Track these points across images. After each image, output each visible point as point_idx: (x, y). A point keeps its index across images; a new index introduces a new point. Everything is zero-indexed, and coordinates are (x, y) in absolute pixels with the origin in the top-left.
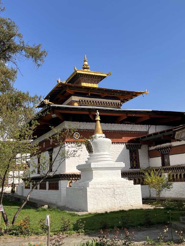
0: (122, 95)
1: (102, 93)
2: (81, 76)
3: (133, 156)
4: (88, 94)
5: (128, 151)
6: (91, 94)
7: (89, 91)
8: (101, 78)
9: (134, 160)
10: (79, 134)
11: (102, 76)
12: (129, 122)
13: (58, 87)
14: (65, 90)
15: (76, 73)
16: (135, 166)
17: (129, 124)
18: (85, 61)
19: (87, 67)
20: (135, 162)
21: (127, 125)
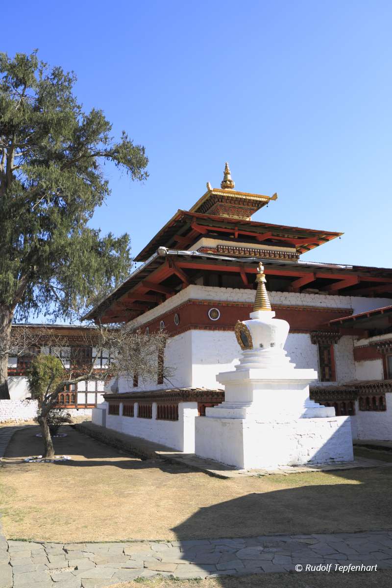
0: (299, 238)
1: (260, 233)
2: (218, 200)
3: (323, 357)
4: (233, 234)
5: (315, 347)
6: (239, 235)
7: (237, 228)
8: (258, 205)
9: (327, 366)
10: (218, 311)
11: (260, 202)
12: (317, 291)
13: (176, 220)
14: (191, 226)
15: (209, 195)
16: (327, 377)
17: (317, 293)
18: (226, 174)
19: (231, 184)
20: (327, 370)
21: (312, 296)
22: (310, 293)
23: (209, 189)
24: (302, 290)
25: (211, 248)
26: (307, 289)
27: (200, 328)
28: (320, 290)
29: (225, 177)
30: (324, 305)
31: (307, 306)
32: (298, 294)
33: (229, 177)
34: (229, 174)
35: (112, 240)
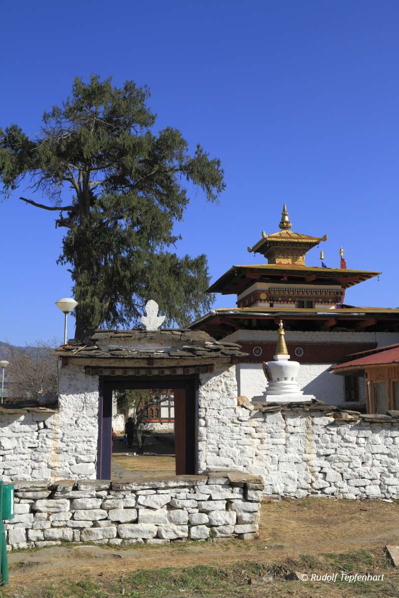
0: (343, 277)
1: (307, 275)
2: (274, 244)
3: (350, 382)
4: (283, 278)
6: (288, 279)
7: (284, 274)
8: (310, 246)
10: (261, 349)
11: (312, 243)
12: (345, 329)
14: (245, 275)
15: (265, 240)
16: (353, 398)
17: (346, 331)
18: (284, 215)
19: (287, 225)
20: (353, 392)
21: (341, 333)
22: (338, 331)
23: (263, 236)
24: (332, 329)
25: (263, 291)
26: (337, 328)
27: (247, 362)
28: (348, 328)
29: (283, 218)
30: (350, 340)
31: (335, 342)
32: (327, 332)
33: (287, 218)
34: (286, 215)
35: (189, 262)
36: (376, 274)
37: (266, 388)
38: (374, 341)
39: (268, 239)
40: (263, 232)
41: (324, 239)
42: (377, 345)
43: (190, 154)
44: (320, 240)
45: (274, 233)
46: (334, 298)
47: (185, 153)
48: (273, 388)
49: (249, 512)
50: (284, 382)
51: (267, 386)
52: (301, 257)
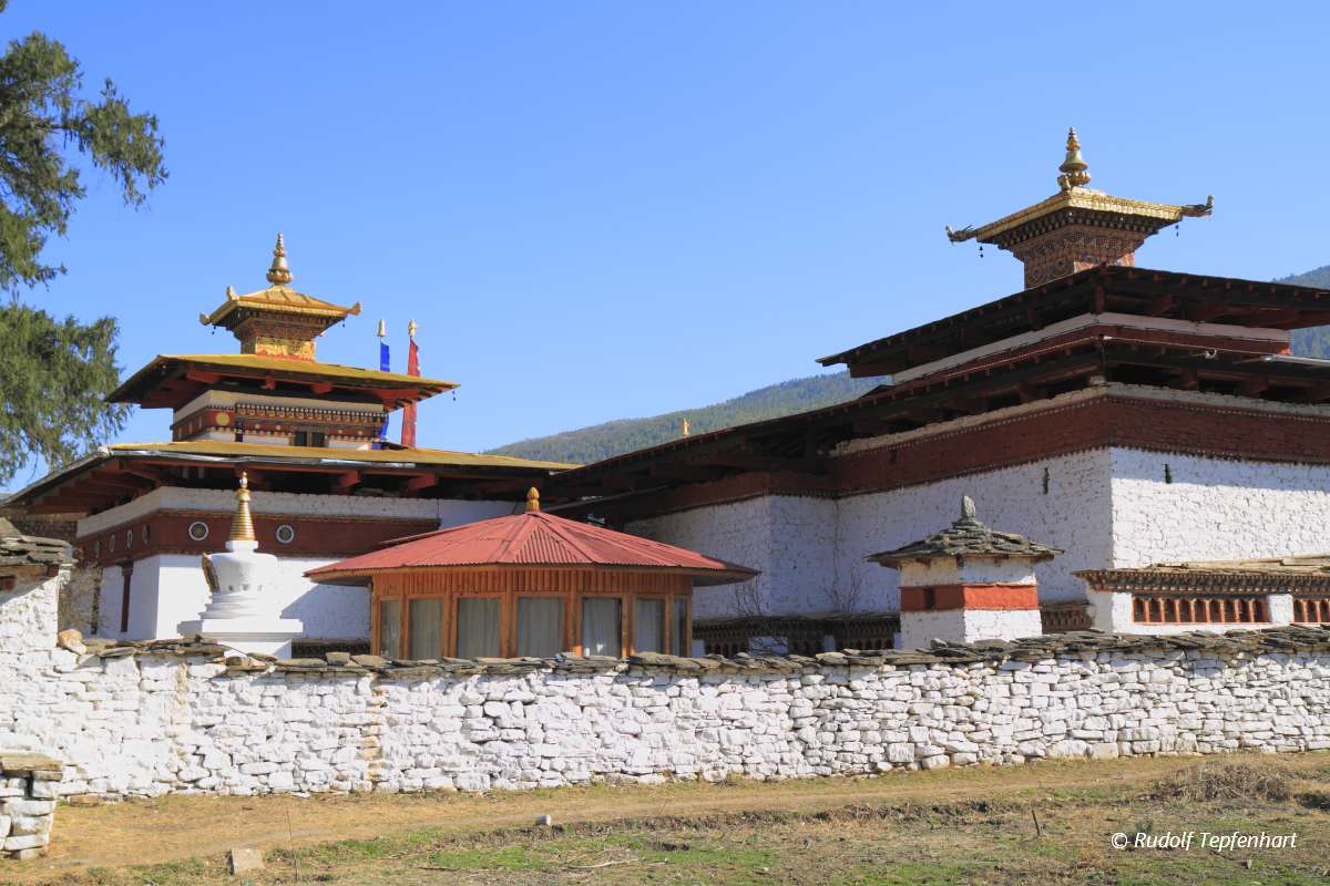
0: (388, 388)
1: (315, 381)
10: (206, 526)
15: (234, 305)
17: (381, 495)
18: (278, 255)
19: (283, 276)
21: (370, 499)
22: (366, 495)
23: (230, 298)
24: (353, 491)
25: (224, 409)
26: (363, 489)
27: (175, 553)
28: (386, 490)
29: (276, 263)
30: (389, 514)
31: (358, 516)
32: (345, 498)
33: (283, 263)
34: (283, 256)
35: (74, 332)
36: (449, 387)
37: (206, 605)
38: (434, 516)
39: (241, 304)
40: (228, 289)
41: (356, 310)
42: (439, 525)
43: (88, 95)
44: (348, 312)
45: (253, 291)
46: (367, 428)
47: (74, 94)
48: (220, 605)
49: (34, 816)
50: (242, 593)
51: (210, 601)
52: (307, 343)
